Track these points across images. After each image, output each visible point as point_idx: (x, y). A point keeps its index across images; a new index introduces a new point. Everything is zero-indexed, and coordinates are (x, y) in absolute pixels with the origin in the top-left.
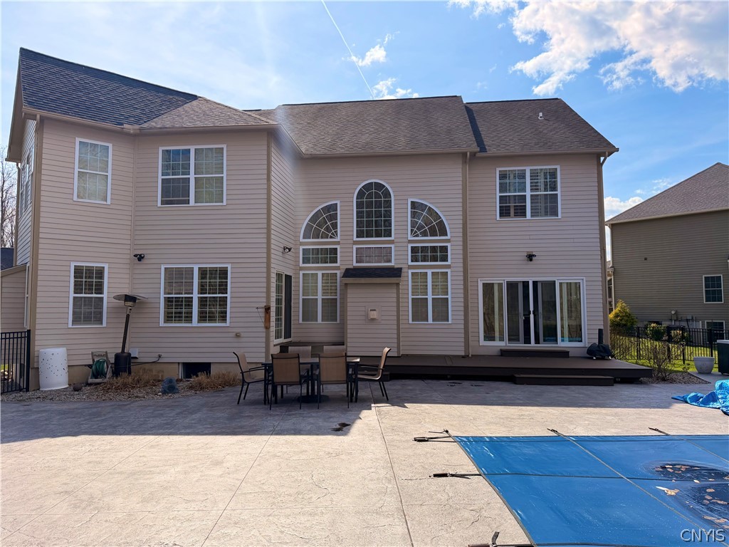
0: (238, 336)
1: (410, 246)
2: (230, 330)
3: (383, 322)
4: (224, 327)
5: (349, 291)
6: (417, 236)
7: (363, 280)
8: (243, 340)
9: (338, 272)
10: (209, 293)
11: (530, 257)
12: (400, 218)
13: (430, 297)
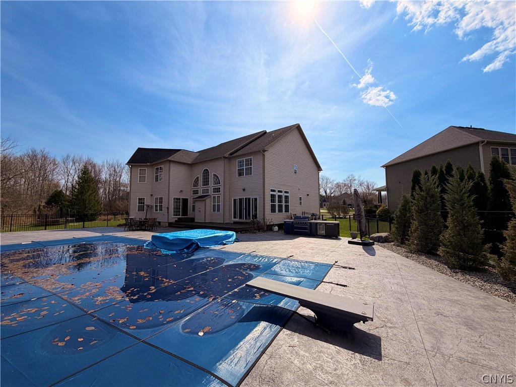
0: (164, 215)
1: (212, 188)
3: (202, 212)
6: (214, 185)
11: (243, 190)
12: (211, 180)
13: (216, 204)
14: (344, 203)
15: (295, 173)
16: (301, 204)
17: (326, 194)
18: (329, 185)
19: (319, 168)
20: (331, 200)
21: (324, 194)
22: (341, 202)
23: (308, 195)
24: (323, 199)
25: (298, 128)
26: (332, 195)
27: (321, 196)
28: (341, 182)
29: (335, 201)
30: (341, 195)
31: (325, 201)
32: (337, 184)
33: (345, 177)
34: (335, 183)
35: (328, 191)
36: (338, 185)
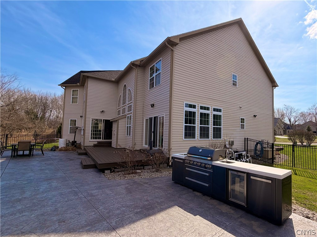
1: (128, 106)
11: (152, 106)
12: (127, 96)
13: (129, 126)
14: (309, 129)
15: (235, 84)
16: (242, 126)
17: (290, 122)
18: (294, 114)
19: (273, 84)
20: (295, 128)
21: (289, 123)
22: (306, 130)
23: (255, 116)
24: (287, 126)
25: (239, 23)
26: (297, 123)
27: (285, 124)
28: (306, 112)
29: (299, 128)
30: (306, 123)
31: (288, 128)
32: (302, 113)
33: (310, 106)
34: (300, 112)
35: (292, 120)
36: (303, 115)
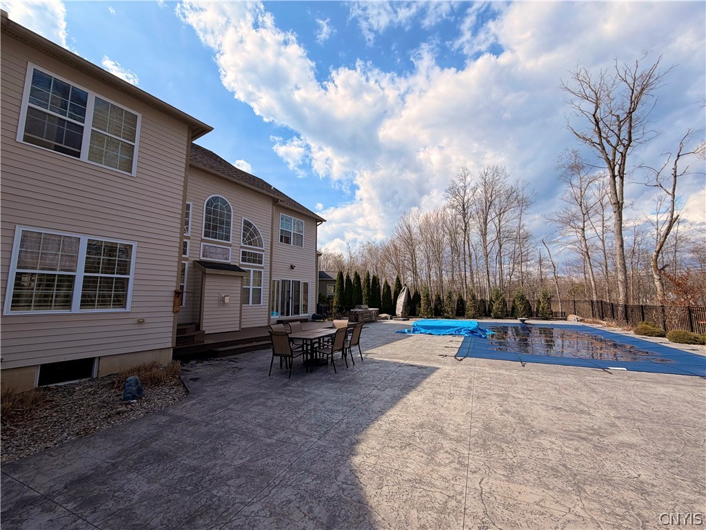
0: (141, 322)
1: (242, 250)
2: (131, 316)
3: (231, 305)
4: (125, 312)
5: (207, 280)
6: (246, 244)
7: (222, 272)
8: (145, 326)
9: (187, 263)
10: (102, 273)
11: (292, 267)
12: (236, 230)
13: (251, 287)
